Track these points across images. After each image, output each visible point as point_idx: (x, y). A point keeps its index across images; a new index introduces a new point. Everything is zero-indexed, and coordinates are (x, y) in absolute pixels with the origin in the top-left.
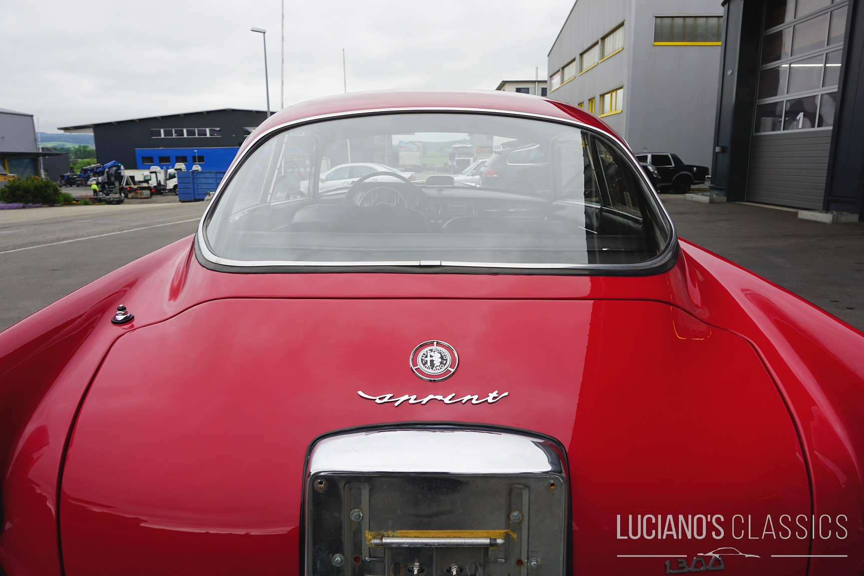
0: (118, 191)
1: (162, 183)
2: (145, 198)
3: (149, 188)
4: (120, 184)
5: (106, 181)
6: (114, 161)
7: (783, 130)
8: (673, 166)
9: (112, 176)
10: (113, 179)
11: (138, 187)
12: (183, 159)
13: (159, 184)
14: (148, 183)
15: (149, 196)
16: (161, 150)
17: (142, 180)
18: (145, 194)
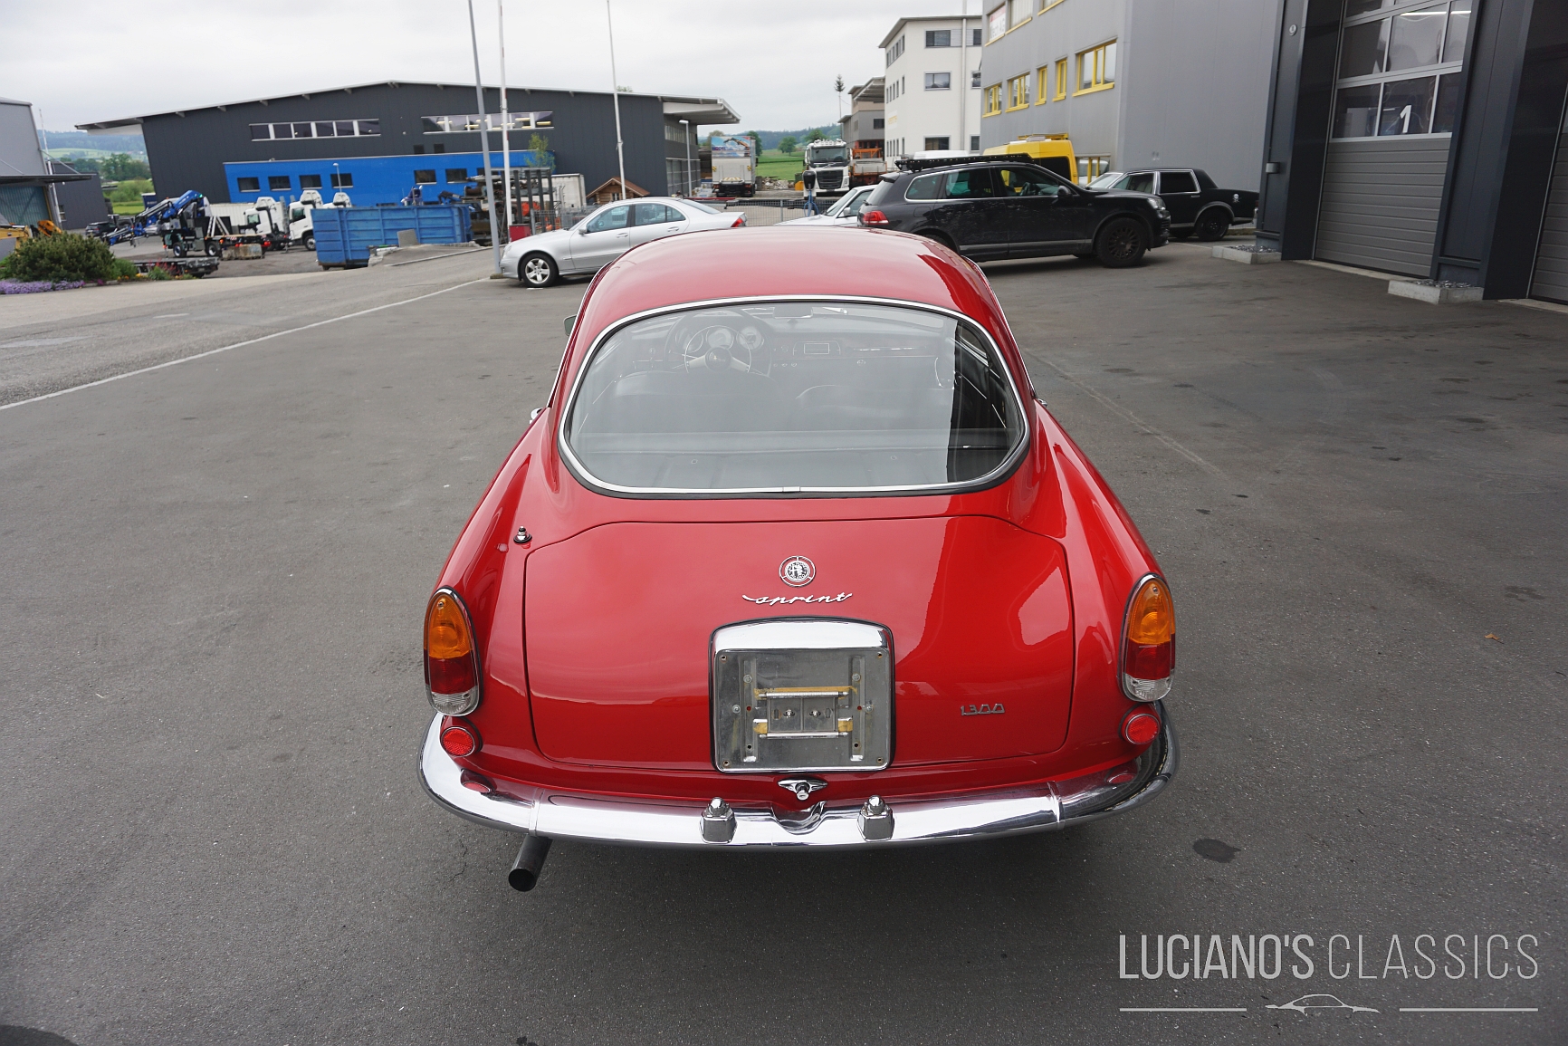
0: (203, 246)
1: (281, 229)
2: (253, 258)
3: (258, 239)
4: (205, 234)
5: (179, 227)
6: (189, 192)
7: (1379, 135)
8: (1198, 192)
9: (190, 218)
10: (190, 223)
11: (238, 238)
12: (314, 181)
13: (275, 230)
14: (256, 230)
15: (260, 255)
16: (272, 165)
17: (244, 223)
18: (252, 250)
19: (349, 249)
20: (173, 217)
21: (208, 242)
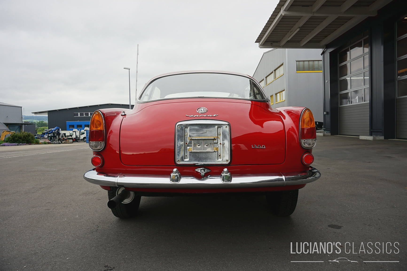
1: (78, 137)
2: (70, 143)
3: (72, 139)
4: (59, 137)
5: (53, 135)
6: (56, 127)
7: (351, 104)
9: (56, 133)
10: (56, 135)
11: (67, 138)
12: (88, 126)
13: (77, 137)
14: (72, 137)
15: (72, 142)
16: (78, 122)
17: (69, 135)
18: (70, 141)
20: (51, 133)
21: (59, 139)
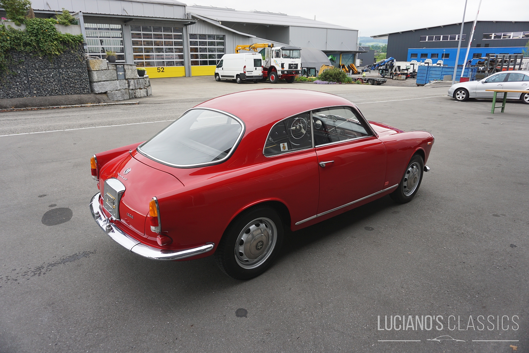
0: (389, 75)
1: (416, 71)
2: (402, 80)
3: (406, 74)
4: (391, 71)
5: (385, 68)
6: (391, 57)
9: (388, 66)
10: (388, 67)
11: (400, 73)
12: (433, 56)
13: (414, 71)
14: (408, 71)
15: (405, 79)
16: (424, 50)
17: (405, 68)
18: (403, 77)
19: (427, 80)
20: (384, 65)
21: (391, 74)
